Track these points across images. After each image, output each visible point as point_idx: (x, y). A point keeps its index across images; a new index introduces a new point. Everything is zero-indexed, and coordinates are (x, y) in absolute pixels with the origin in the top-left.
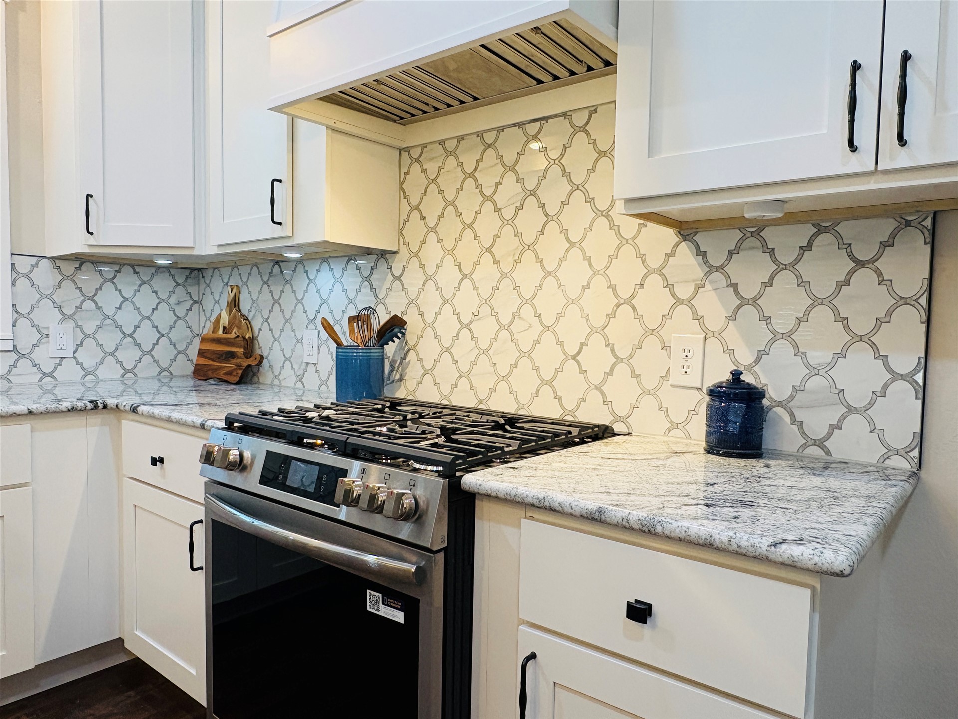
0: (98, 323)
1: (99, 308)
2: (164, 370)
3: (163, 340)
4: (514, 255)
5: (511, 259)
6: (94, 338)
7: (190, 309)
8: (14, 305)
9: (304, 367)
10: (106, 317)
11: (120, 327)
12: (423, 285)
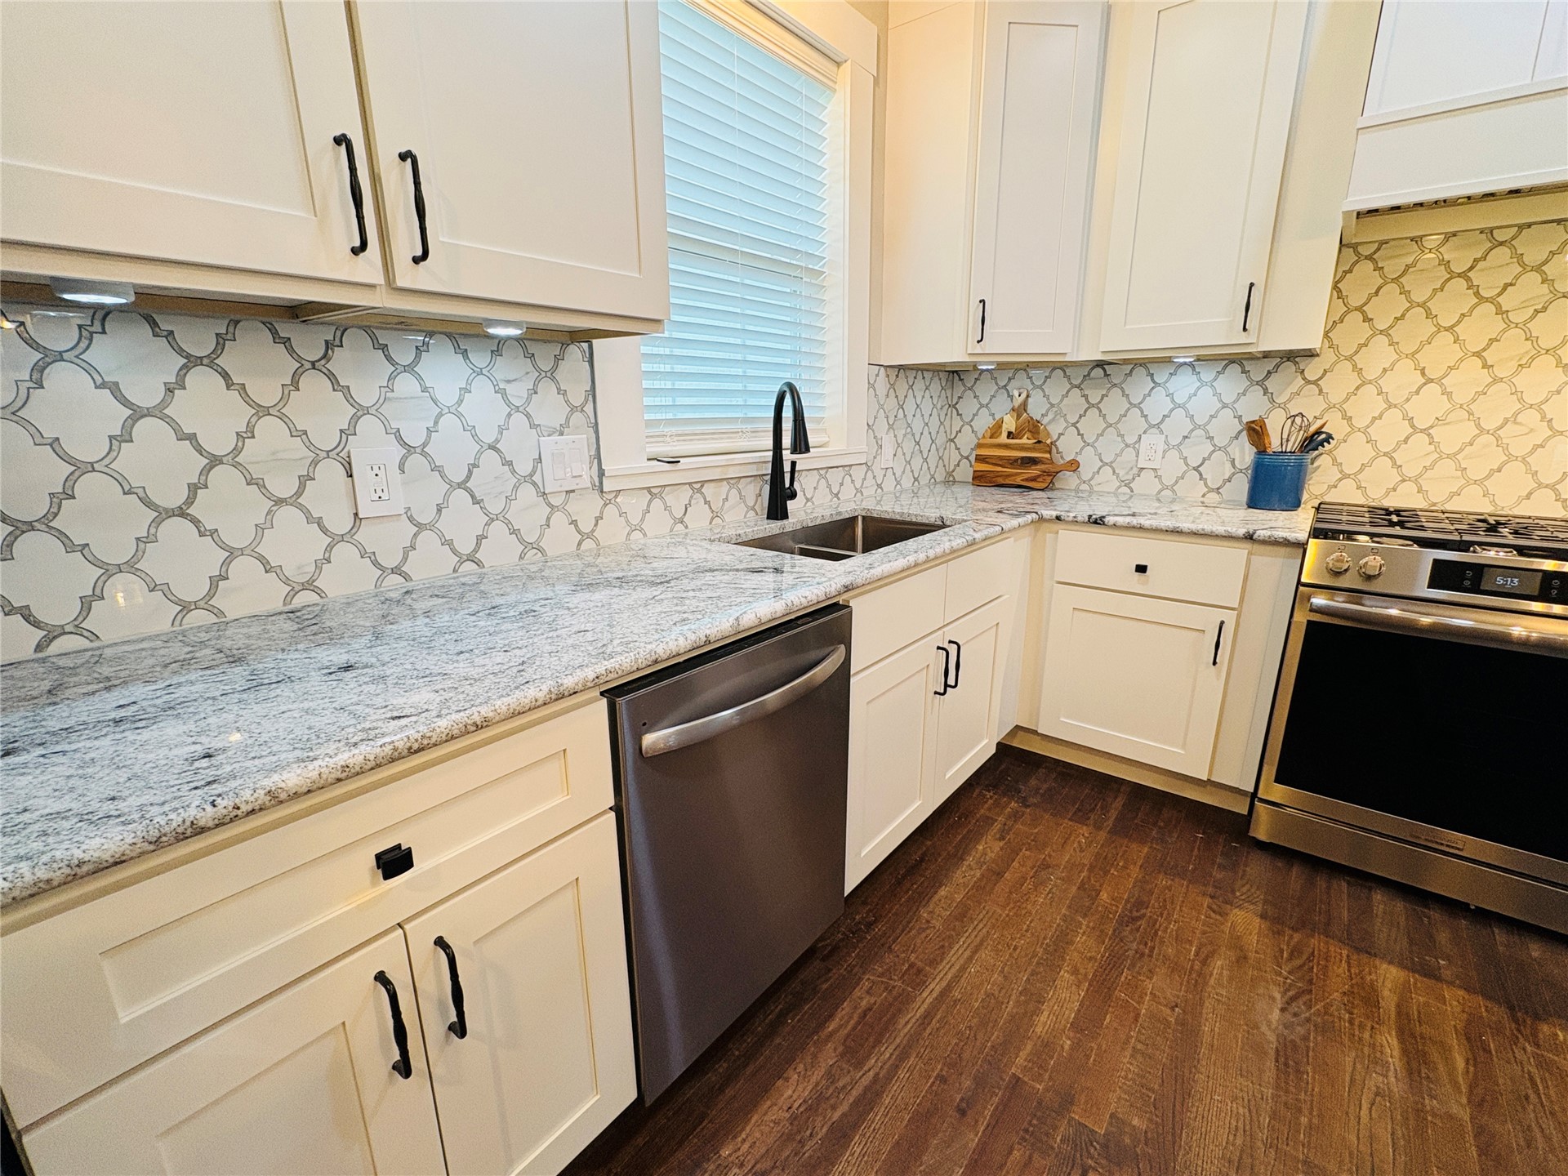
0: (904, 431)
1: (905, 416)
3: (933, 447)
4: (1520, 359)
5: (1514, 364)
6: (902, 447)
7: (947, 414)
8: (867, 417)
9: (1135, 471)
10: (908, 425)
11: (914, 435)
12: (1357, 388)
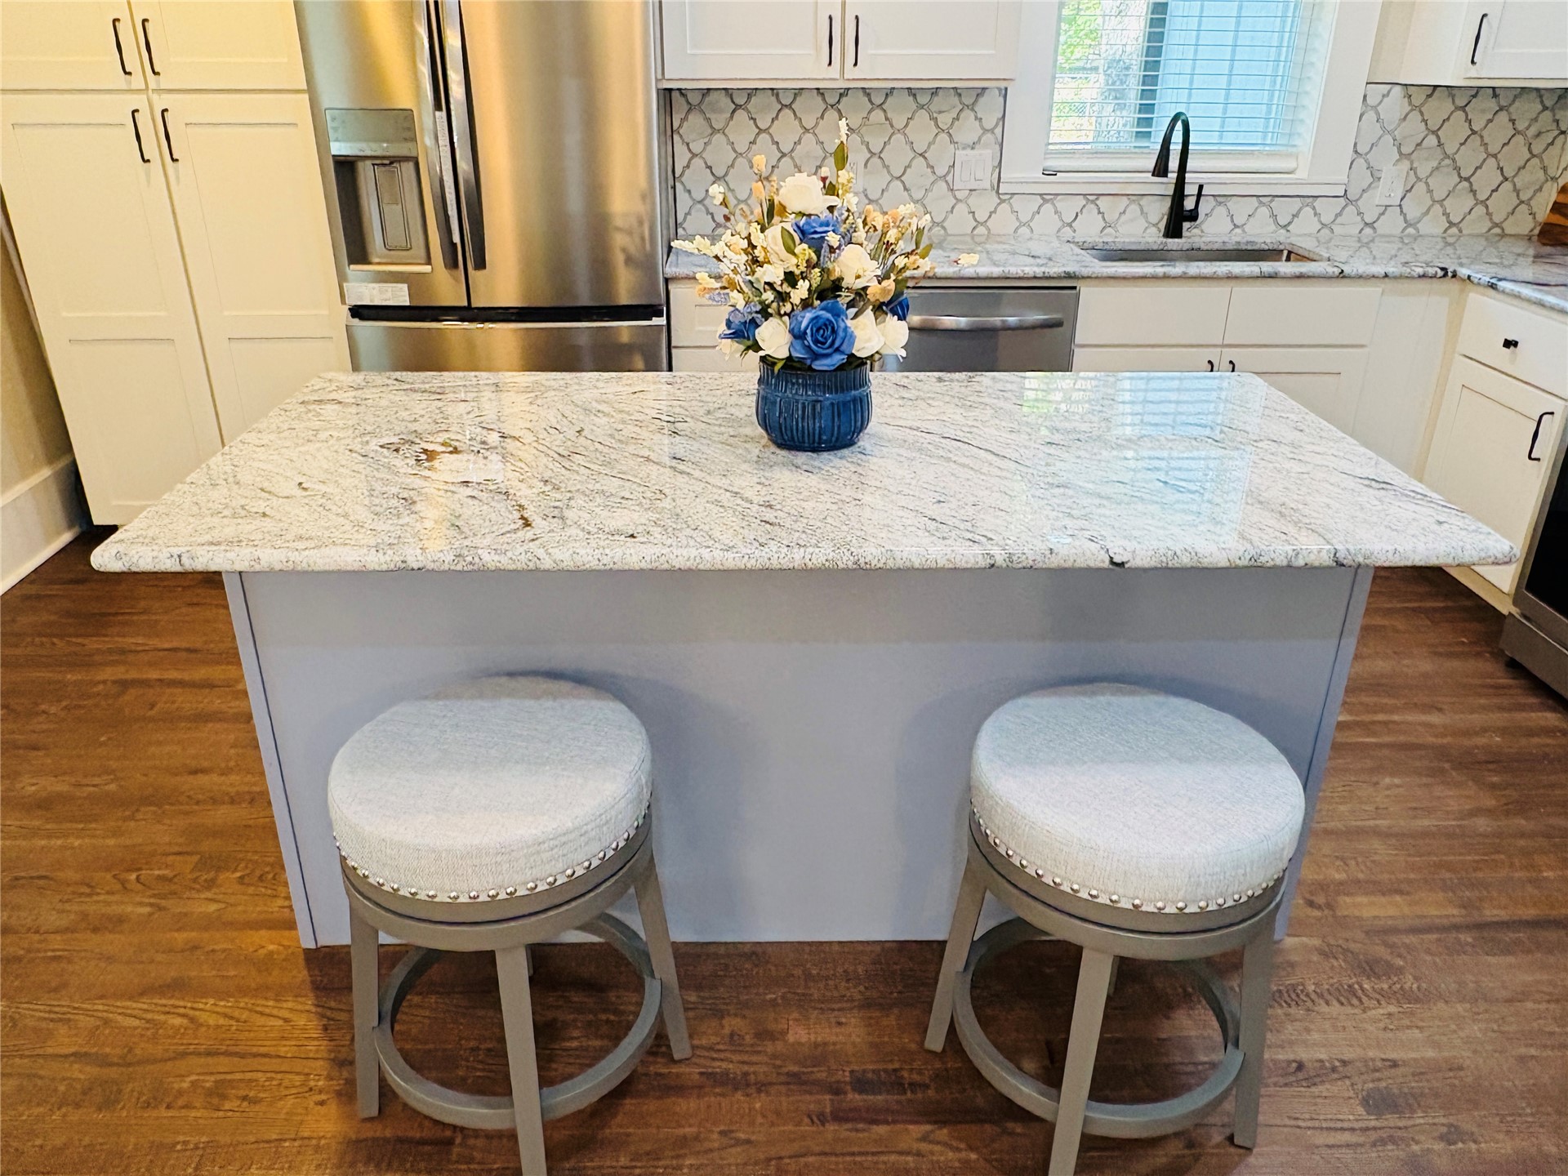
0: (1435, 164)
1: (1440, 144)
2: (1496, 225)
3: (1507, 186)
6: (1427, 184)
7: (1552, 143)
8: (1355, 144)
10: (1447, 156)
11: (1458, 169)
